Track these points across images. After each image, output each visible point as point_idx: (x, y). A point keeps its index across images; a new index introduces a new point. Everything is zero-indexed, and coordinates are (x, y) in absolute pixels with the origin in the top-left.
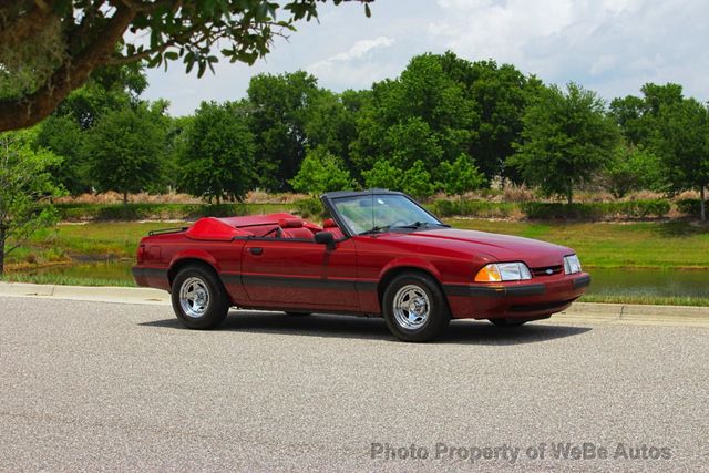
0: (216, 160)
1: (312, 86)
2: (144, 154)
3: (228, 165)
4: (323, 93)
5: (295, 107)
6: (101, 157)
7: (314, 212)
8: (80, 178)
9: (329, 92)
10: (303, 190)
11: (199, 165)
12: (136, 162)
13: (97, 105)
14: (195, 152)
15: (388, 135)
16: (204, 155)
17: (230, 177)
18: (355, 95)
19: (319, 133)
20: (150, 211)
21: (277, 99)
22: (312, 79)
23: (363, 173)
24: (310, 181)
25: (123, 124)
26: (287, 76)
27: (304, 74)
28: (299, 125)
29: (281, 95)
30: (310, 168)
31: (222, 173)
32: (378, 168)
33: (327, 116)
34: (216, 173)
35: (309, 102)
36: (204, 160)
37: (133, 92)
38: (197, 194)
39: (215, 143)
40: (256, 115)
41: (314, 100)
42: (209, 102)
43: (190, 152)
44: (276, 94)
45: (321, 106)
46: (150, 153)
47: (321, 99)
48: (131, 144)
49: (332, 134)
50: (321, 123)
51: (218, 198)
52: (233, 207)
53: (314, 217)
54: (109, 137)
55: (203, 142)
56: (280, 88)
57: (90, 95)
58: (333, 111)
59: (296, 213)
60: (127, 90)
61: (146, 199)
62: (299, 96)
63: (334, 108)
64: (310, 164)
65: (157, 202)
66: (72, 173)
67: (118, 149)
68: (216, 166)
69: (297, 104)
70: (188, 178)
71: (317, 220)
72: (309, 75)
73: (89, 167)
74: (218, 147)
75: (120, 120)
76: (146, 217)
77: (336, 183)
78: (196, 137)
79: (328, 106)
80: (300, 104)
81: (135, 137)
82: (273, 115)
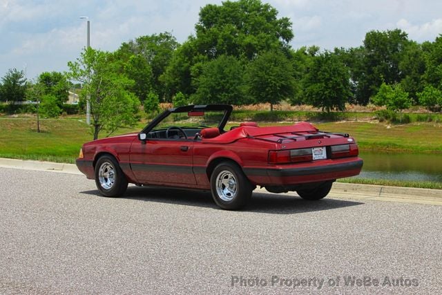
0: (327, 84)
1: (405, 39)
2: (283, 80)
3: (333, 88)
4: (411, 43)
5: (394, 51)
6: (255, 81)
7: (387, 118)
8: (244, 95)
9: (415, 43)
10: (380, 104)
11: (316, 87)
12: (277, 84)
13: (260, 49)
14: (314, 80)
15: (437, 70)
16: (319, 81)
17: (334, 95)
18: (430, 45)
19: (407, 68)
20: (286, 116)
21: (382, 47)
22: (404, 35)
23: (417, 94)
24: (385, 98)
25: (270, 61)
26: (389, 32)
27: (400, 31)
28: (396, 63)
29: (384, 45)
30: (385, 90)
31: (329, 93)
32: (427, 91)
33: (412, 58)
34: (326, 92)
35: (403, 48)
36: (319, 84)
37: (285, 41)
38: (315, 105)
39: (326, 74)
40: (370, 56)
41: (406, 48)
42: (339, 48)
43: (311, 79)
44: (381, 43)
45: (408, 52)
46: (286, 79)
47: (409, 47)
48: (275, 74)
49: (415, 69)
50: (408, 62)
51: (328, 109)
52: (336, 114)
53: (387, 121)
54: (261, 69)
55: (319, 73)
56: (384, 40)
57: (255, 43)
58: (416, 55)
59: (375, 119)
60: (281, 39)
61: (289, 108)
62: (397, 45)
63: (417, 53)
64: (385, 88)
65: (296, 110)
66: (239, 92)
67: (266, 76)
68: (327, 88)
69: (395, 50)
70: (309, 95)
71: (388, 124)
72: (402, 32)
73: (249, 88)
74: (327, 76)
75: (267, 59)
76: (284, 119)
77: (400, 100)
78: (314, 70)
79: (412, 51)
80: (397, 50)
81: (277, 69)
82: (379, 56)
